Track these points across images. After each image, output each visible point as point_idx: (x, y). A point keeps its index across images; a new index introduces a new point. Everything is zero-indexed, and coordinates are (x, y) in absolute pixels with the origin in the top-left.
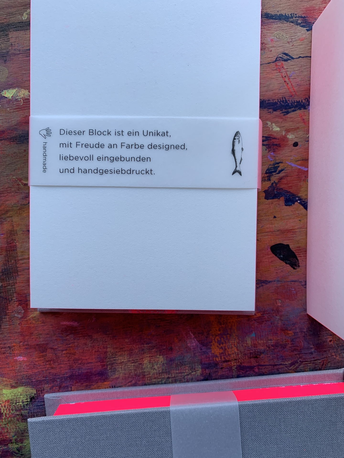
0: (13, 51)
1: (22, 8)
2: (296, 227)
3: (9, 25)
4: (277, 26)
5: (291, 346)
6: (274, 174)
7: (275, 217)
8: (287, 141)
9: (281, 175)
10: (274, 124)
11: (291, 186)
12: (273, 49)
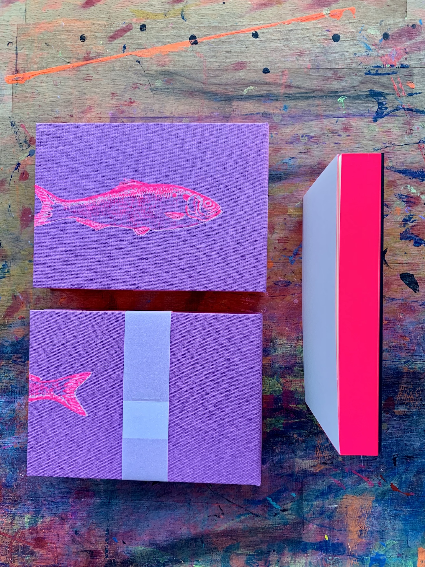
0: (234, 115)
1: (244, 86)
2: (420, 263)
3: (233, 97)
4: (423, 118)
5: (407, 348)
6: (408, 222)
7: (405, 253)
8: (421, 201)
9: (414, 224)
10: (412, 187)
11: (420, 233)
12: (418, 134)
